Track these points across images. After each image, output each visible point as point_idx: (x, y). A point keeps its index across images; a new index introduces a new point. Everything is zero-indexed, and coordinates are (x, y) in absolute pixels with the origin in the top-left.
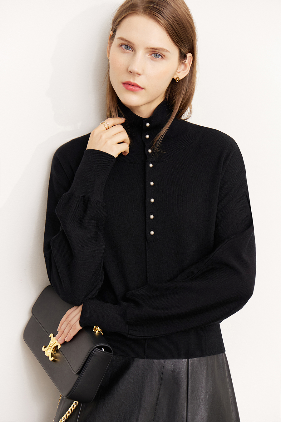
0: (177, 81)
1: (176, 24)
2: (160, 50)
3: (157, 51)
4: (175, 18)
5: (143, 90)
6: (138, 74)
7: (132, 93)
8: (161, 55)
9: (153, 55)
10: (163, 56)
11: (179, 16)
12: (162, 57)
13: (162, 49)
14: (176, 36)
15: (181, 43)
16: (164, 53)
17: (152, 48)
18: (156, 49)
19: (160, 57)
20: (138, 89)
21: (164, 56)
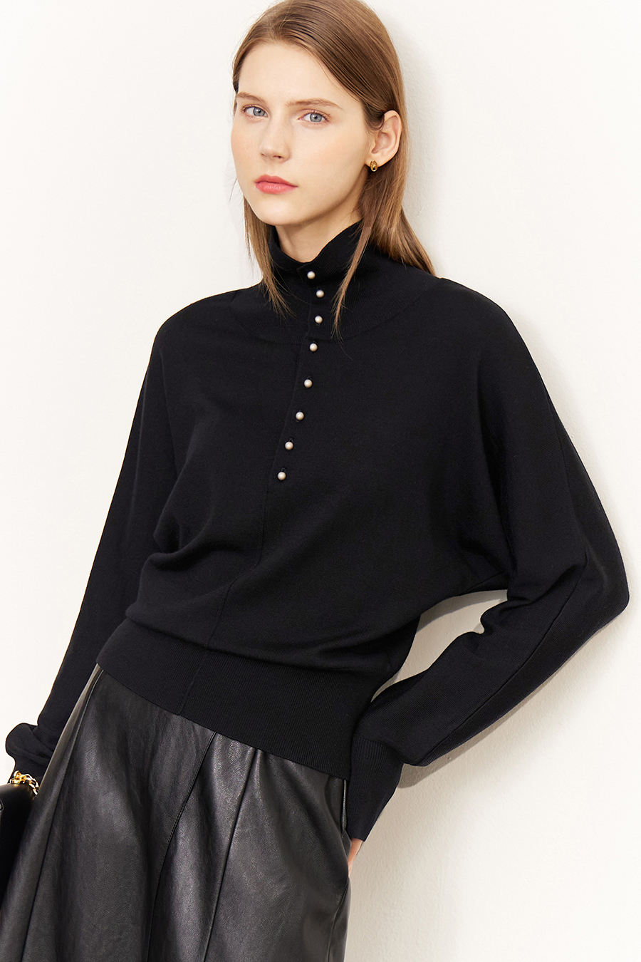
0: (374, 169)
1: (344, 50)
2: (316, 104)
3: (310, 106)
4: (339, 40)
5: (296, 189)
6: (280, 157)
7: (273, 197)
8: (325, 115)
9: (308, 118)
10: (327, 117)
11: (349, 34)
12: (326, 119)
13: (319, 101)
14: (347, 72)
15: (361, 86)
16: (326, 109)
17: (301, 103)
18: (308, 103)
19: (323, 119)
20: (284, 187)
21: (328, 115)
